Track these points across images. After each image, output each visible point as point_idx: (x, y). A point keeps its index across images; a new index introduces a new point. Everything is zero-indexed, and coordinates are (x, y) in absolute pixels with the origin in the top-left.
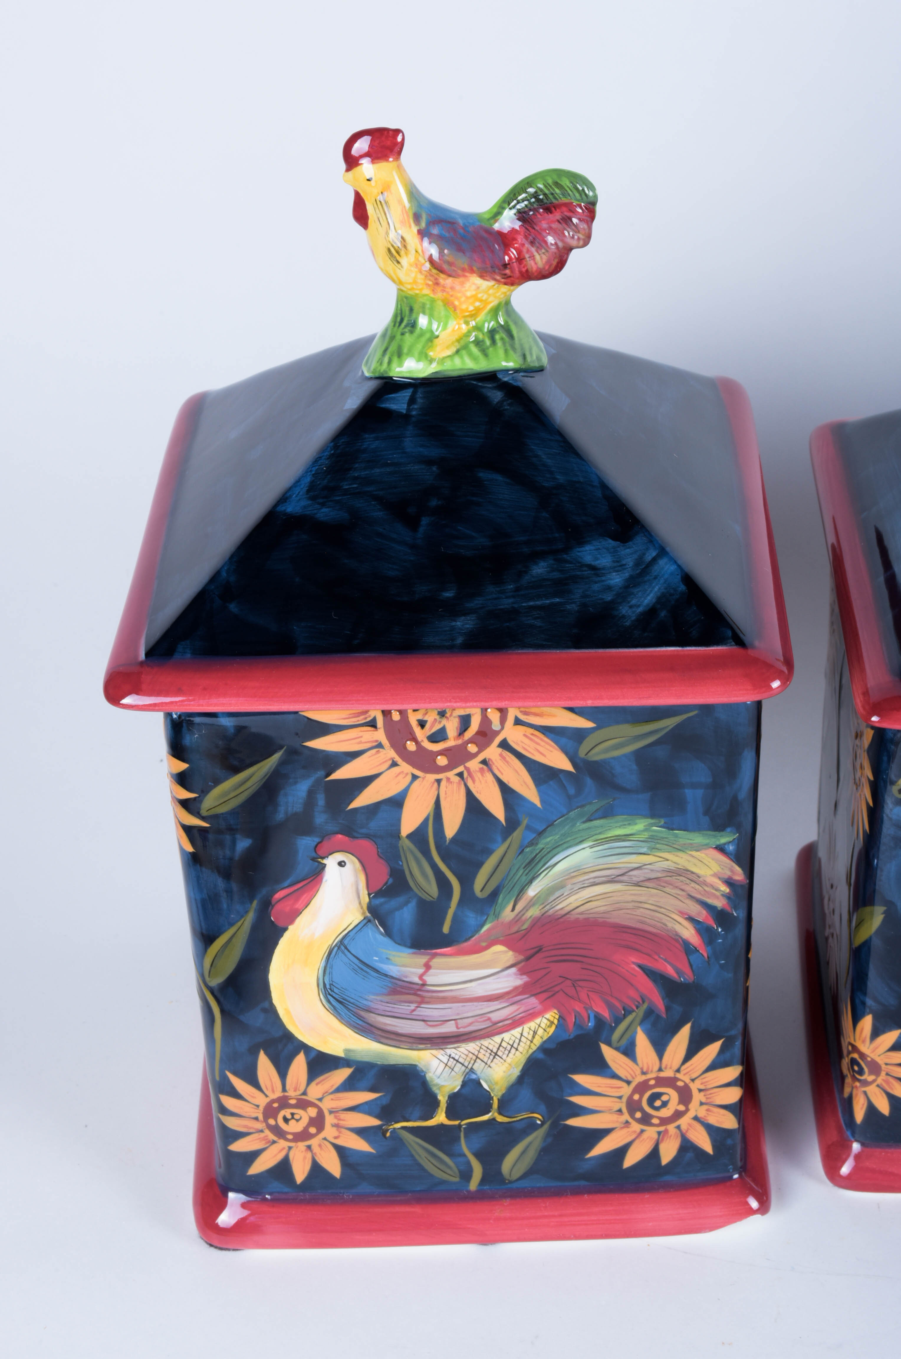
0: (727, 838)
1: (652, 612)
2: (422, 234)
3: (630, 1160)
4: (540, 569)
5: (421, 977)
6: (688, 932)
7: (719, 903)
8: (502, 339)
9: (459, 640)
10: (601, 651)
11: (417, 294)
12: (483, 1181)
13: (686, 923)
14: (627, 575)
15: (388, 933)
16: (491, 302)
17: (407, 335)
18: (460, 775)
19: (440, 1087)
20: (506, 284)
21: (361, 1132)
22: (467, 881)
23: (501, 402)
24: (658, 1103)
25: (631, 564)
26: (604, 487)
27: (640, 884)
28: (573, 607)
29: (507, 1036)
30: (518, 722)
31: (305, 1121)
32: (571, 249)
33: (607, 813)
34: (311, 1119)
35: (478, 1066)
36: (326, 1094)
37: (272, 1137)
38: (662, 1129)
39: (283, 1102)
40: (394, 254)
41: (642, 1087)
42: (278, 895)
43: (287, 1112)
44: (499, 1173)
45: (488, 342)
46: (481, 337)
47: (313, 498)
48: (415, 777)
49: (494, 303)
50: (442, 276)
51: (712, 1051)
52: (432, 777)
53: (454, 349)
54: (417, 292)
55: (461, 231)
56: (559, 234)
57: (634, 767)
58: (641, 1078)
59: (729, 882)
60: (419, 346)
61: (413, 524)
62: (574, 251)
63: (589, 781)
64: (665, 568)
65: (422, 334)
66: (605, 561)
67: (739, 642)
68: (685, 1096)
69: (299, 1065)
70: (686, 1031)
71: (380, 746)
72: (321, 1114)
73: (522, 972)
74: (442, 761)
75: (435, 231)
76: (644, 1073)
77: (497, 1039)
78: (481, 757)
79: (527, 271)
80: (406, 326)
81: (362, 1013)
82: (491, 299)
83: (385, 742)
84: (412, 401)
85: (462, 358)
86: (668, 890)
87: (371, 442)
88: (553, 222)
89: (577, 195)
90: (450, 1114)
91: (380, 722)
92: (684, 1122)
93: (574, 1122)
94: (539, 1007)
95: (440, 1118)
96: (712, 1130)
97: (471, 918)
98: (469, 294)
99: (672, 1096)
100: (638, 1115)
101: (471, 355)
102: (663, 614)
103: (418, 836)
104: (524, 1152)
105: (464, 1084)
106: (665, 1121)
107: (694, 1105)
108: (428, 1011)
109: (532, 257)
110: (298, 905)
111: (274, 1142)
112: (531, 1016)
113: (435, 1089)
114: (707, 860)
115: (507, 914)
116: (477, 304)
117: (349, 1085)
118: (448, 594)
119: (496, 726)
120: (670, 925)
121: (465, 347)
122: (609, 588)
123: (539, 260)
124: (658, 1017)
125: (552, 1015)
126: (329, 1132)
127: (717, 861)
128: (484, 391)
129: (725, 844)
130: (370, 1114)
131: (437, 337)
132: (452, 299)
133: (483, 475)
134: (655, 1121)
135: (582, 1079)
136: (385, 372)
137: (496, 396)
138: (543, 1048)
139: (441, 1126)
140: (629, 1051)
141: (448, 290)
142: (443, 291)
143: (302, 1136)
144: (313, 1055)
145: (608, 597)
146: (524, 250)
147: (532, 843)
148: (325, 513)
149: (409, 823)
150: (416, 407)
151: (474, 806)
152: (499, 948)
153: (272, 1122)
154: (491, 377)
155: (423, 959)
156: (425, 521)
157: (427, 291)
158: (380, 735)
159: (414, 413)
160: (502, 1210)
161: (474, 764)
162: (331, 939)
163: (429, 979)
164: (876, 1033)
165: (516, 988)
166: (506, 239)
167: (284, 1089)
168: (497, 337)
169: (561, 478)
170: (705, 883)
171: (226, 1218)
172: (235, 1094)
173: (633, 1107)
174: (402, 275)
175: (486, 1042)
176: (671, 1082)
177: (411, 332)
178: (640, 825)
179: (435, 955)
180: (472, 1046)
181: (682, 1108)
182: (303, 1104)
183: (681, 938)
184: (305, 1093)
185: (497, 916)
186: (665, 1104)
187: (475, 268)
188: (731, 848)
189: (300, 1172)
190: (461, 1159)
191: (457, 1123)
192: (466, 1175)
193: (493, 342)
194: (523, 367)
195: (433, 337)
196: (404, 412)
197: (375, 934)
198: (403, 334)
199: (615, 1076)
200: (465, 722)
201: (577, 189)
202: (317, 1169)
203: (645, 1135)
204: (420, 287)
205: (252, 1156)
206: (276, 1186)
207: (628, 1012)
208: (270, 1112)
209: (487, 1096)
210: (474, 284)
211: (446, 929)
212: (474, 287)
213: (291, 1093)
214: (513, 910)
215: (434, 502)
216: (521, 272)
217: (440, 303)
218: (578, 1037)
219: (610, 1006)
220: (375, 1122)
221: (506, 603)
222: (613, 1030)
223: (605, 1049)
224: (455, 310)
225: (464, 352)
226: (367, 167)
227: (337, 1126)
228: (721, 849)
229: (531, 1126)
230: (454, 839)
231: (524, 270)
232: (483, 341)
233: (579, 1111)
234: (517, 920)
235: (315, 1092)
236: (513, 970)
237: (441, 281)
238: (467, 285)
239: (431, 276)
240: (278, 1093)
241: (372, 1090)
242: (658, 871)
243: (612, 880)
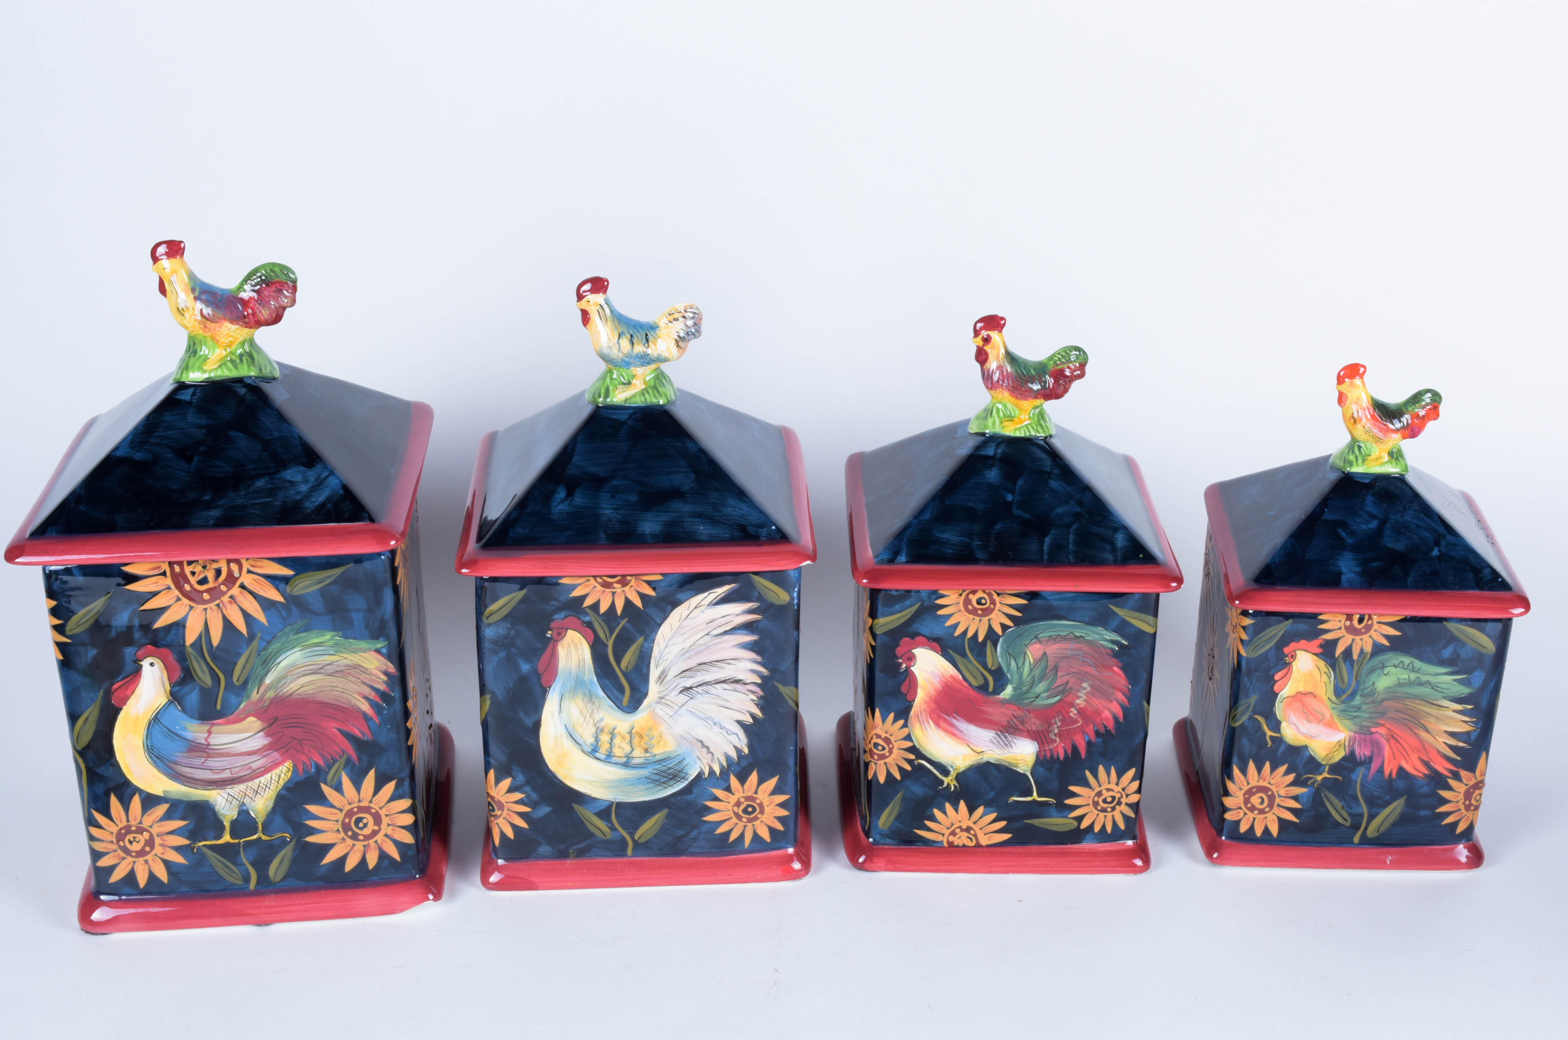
0: (380, 644)
1: (323, 505)
2: (196, 298)
3: (349, 866)
4: (260, 483)
5: (206, 739)
6: (365, 707)
7: (382, 687)
8: (247, 360)
9: (211, 522)
10: (292, 526)
11: (196, 335)
12: (258, 883)
13: (363, 700)
14: (310, 485)
15: (184, 710)
16: (238, 339)
17: (192, 358)
18: (218, 605)
19: (225, 816)
20: (246, 327)
21: (178, 849)
22: (229, 674)
23: (245, 394)
24: (361, 825)
25: (313, 479)
26: (301, 439)
27: (332, 674)
28: (278, 503)
29: (262, 779)
30: (249, 572)
31: (142, 842)
32: (284, 308)
33: (307, 629)
34: (146, 841)
35: (247, 801)
36: (154, 822)
37: (123, 855)
38: (366, 843)
39: (128, 830)
40: (180, 312)
41: (350, 814)
42: (115, 686)
43: (130, 837)
44: (268, 877)
45: (238, 361)
46: (234, 358)
47: (132, 448)
48: (191, 607)
49: (242, 339)
50: (209, 322)
51: (390, 787)
52: (202, 607)
53: (218, 365)
54: (196, 332)
55: (219, 298)
56: (276, 299)
57: (320, 599)
58: (348, 807)
59: (386, 673)
60: (198, 364)
61: (189, 460)
62: (287, 309)
63: (294, 608)
64: (333, 482)
65: (200, 356)
66: (298, 478)
67: (372, 520)
68: (378, 820)
69: (136, 803)
70: (372, 774)
71: (169, 588)
72: (151, 836)
73: (268, 735)
74: (206, 596)
75: (204, 297)
76: (350, 804)
77: (257, 781)
78: (229, 594)
79: (258, 320)
80: (191, 353)
81: (173, 766)
82: (239, 336)
83: (172, 586)
84: (194, 394)
85: (222, 369)
86: (349, 678)
87: (168, 417)
88: (270, 292)
89: (284, 277)
90: (233, 836)
91: (168, 573)
92: (379, 837)
93: (310, 839)
94: (280, 759)
95: (227, 838)
96: (399, 845)
97: (233, 699)
98: (224, 333)
99: (369, 819)
100: (350, 833)
101: (228, 368)
102: (329, 506)
103: (197, 645)
104: (281, 861)
105: (239, 813)
106: (367, 838)
107: (384, 826)
108: (213, 763)
109: (261, 312)
110: (128, 693)
111: (124, 858)
112: (276, 765)
113: (221, 817)
114: (370, 658)
115: (255, 696)
116: (230, 339)
117: (168, 816)
118: (206, 498)
119: (236, 574)
120: (354, 701)
121: (225, 364)
122: (299, 493)
123: (265, 314)
124: (354, 764)
125: (289, 764)
126: (158, 850)
127: (376, 659)
128: (236, 388)
129: (380, 648)
130: (182, 836)
131: (209, 358)
132: (215, 336)
133: (233, 433)
134: (361, 837)
135: (312, 808)
136: (180, 379)
137: (242, 391)
138: (286, 787)
139: (228, 844)
140: (338, 788)
141: (212, 330)
142: (210, 331)
143: (141, 853)
144: (144, 795)
145: (299, 497)
146: (256, 308)
147: (265, 649)
148: (139, 456)
149: (191, 637)
150: (195, 397)
151: (228, 625)
152: (252, 719)
153: (121, 843)
154: (240, 381)
155: (206, 728)
156: (196, 459)
157: (201, 332)
158: (169, 581)
159: (194, 401)
160: (270, 901)
161: (225, 599)
162: (149, 715)
163: (212, 741)
164: (497, 782)
165: (265, 746)
166: (245, 303)
167: (128, 821)
168: (244, 358)
169: (276, 434)
170: (371, 674)
171: (97, 916)
172: (99, 826)
173: (346, 827)
174: (186, 322)
175: (250, 784)
176: (367, 810)
177: (194, 356)
178: (328, 636)
179: (213, 725)
180: (241, 787)
181: (376, 828)
182: (140, 830)
183: (361, 710)
184: (141, 823)
185: (248, 697)
186: (365, 825)
187: (227, 318)
188: (384, 651)
189: (142, 880)
190: (242, 868)
191: (237, 841)
192: (247, 879)
193: (241, 361)
194: (260, 375)
195: (206, 358)
196: (189, 400)
197: (176, 711)
198: (189, 357)
199: (332, 806)
200: (218, 572)
201: (284, 273)
202: (152, 877)
203: (356, 848)
204: (197, 330)
205: (112, 868)
206: (128, 890)
207: (335, 761)
208: (120, 837)
209: (254, 822)
210: (227, 327)
211: (218, 707)
212: (227, 329)
213: (132, 823)
214: (258, 693)
215: (202, 449)
216: (255, 321)
217: (209, 339)
218: (306, 779)
219: (323, 757)
220: (186, 842)
221: (240, 502)
222: (327, 773)
223: (323, 786)
224: (218, 343)
225: (223, 366)
226: (165, 263)
227: (162, 845)
228: (378, 651)
229: (284, 843)
230: (218, 647)
231: (256, 319)
232: (235, 361)
233: (313, 831)
234: (261, 700)
235: (147, 821)
236: (262, 734)
237: (208, 326)
238: (223, 328)
239: (203, 322)
240: (124, 823)
241: (183, 819)
242: (342, 666)
243: (315, 673)
